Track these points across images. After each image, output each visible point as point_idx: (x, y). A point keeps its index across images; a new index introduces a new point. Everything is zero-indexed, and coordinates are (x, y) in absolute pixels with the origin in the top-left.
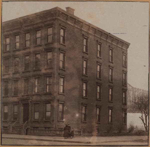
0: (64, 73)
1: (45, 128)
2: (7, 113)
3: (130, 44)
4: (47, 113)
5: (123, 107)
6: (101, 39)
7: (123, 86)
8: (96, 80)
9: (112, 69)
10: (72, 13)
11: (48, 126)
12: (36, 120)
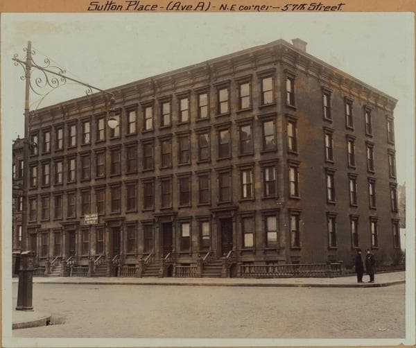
0: (296, 159)
1: (268, 262)
2: (188, 237)
3: (397, 101)
4: (269, 234)
5: (392, 216)
6: (351, 93)
7: (390, 177)
8: (347, 169)
9: (371, 149)
10: (302, 49)
11: (273, 259)
12: (247, 247)
